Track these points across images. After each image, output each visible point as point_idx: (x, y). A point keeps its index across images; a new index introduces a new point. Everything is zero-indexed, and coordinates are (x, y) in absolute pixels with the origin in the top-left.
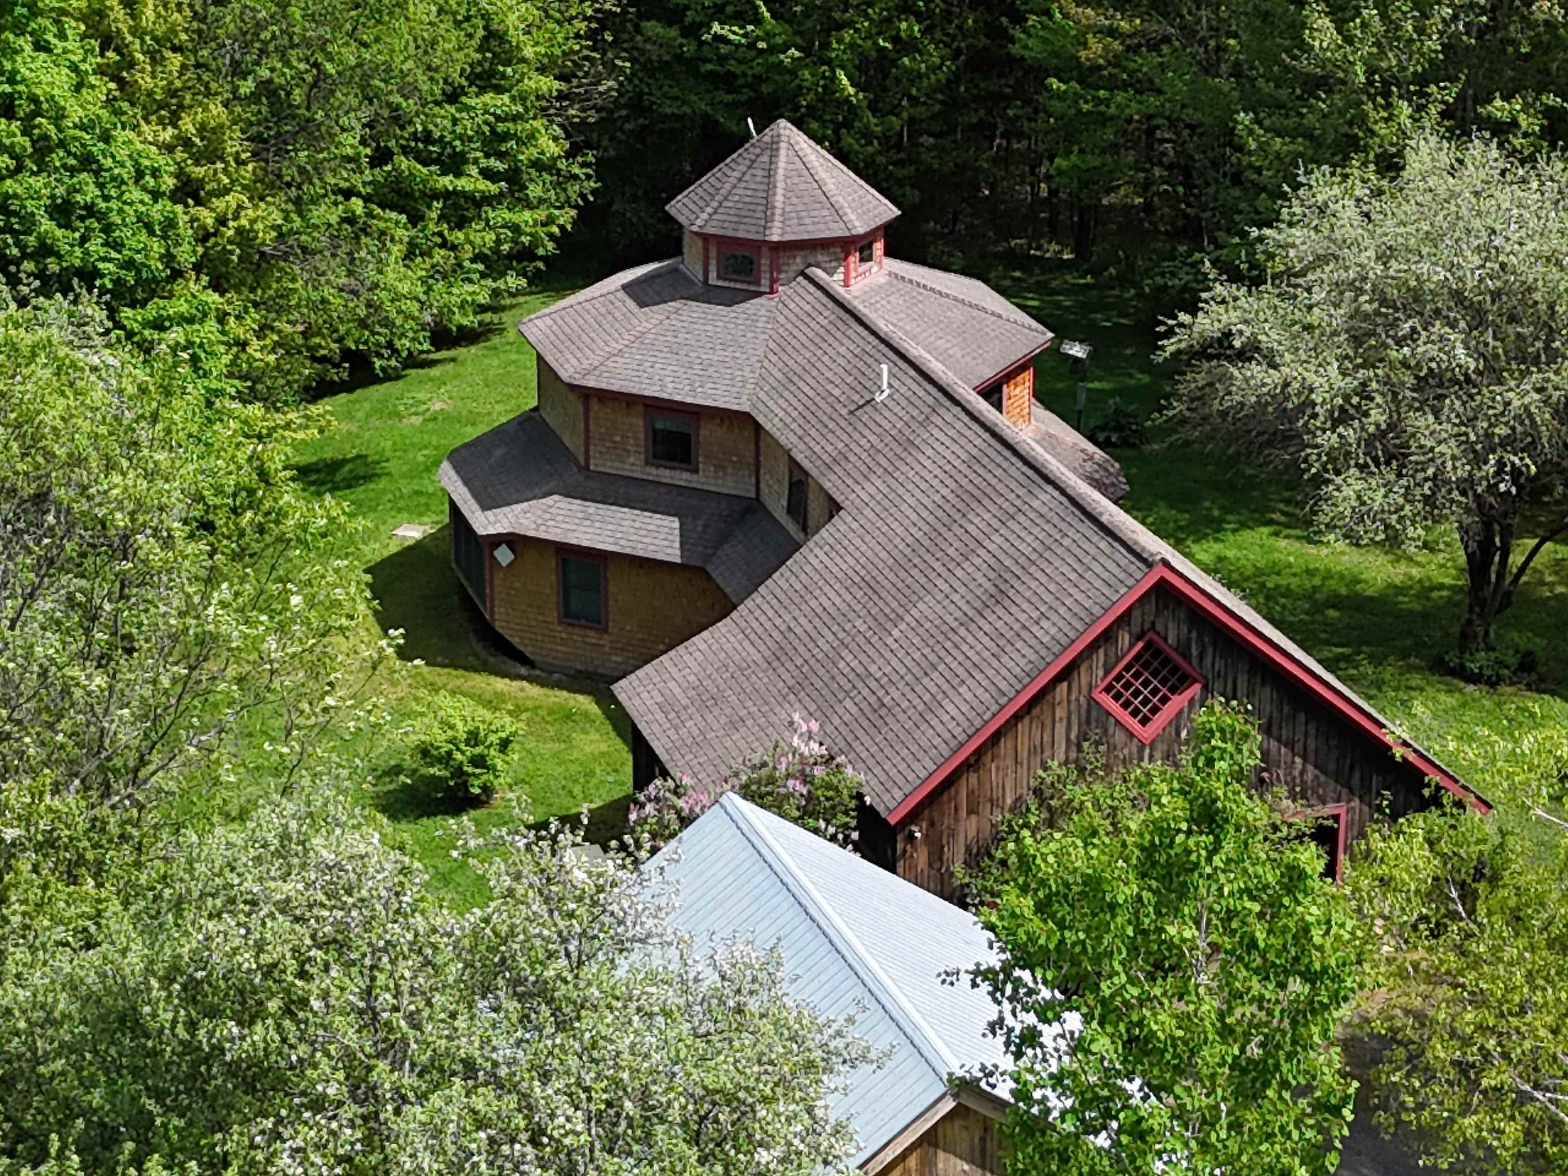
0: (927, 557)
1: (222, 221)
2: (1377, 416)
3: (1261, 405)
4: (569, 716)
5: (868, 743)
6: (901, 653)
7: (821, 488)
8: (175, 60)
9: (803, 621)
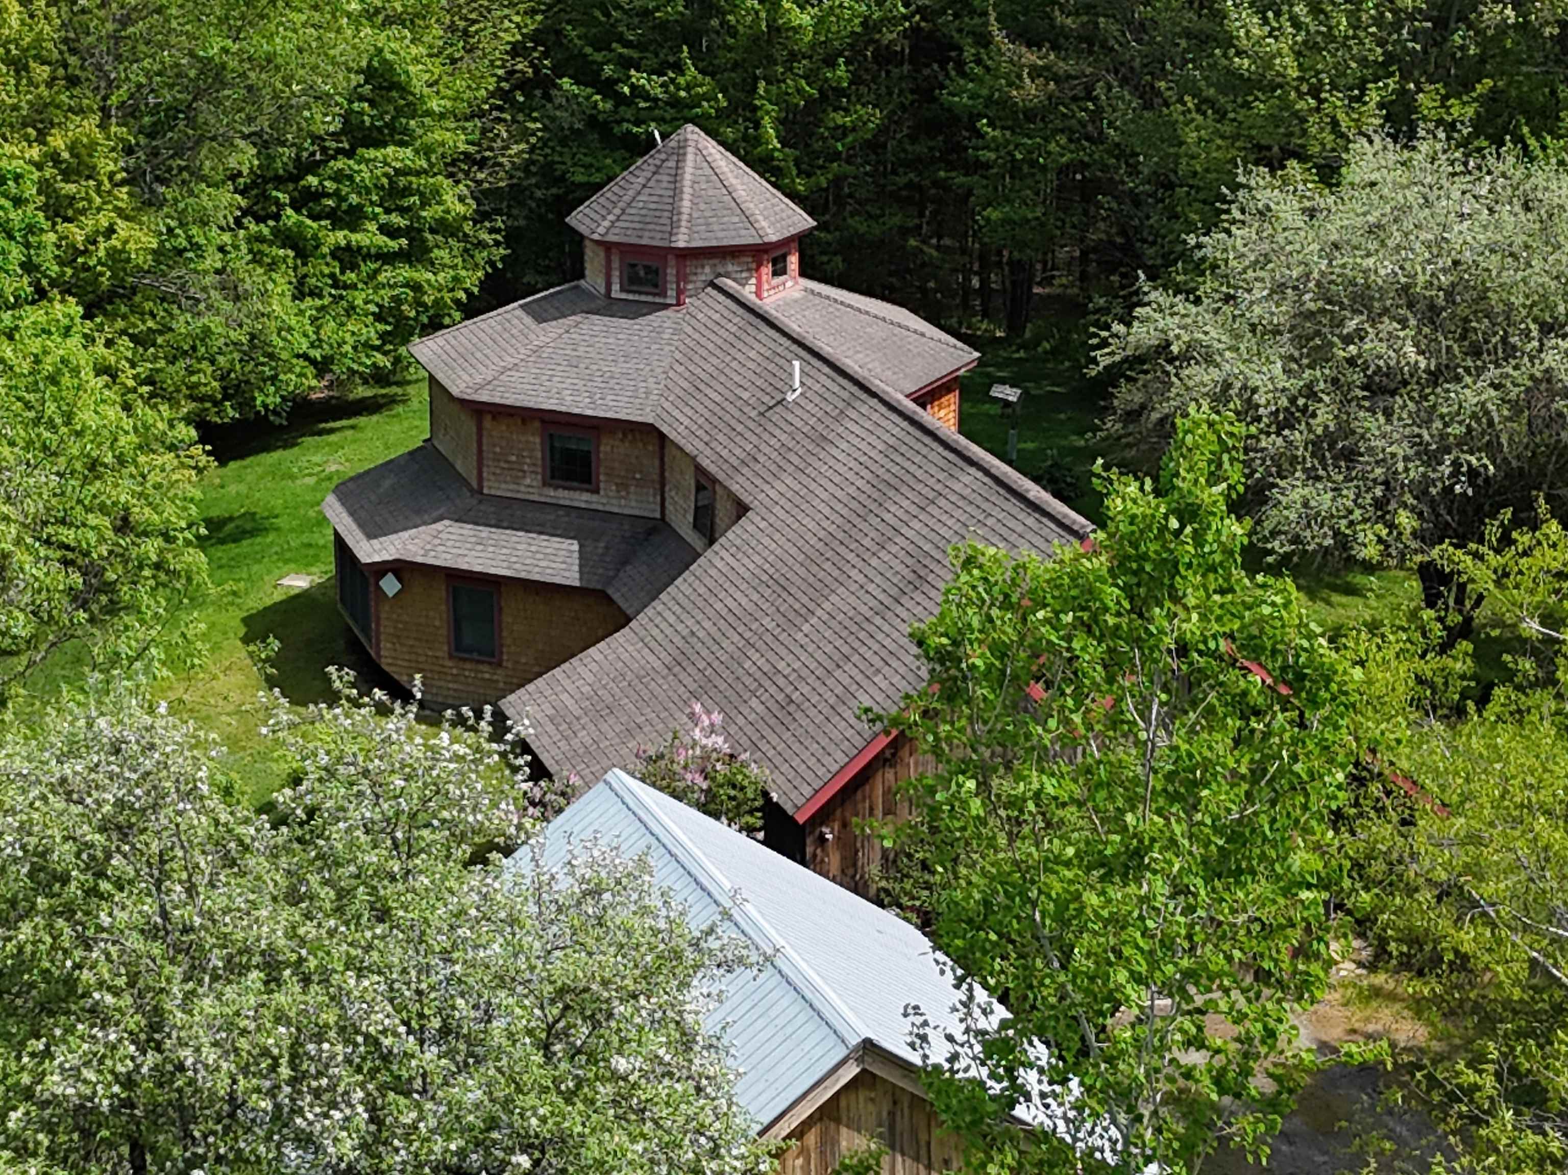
0: (841, 549)
1: (92, 240)
2: (1324, 418)
5: (774, 740)
6: (811, 648)
7: (730, 494)
9: (707, 624)
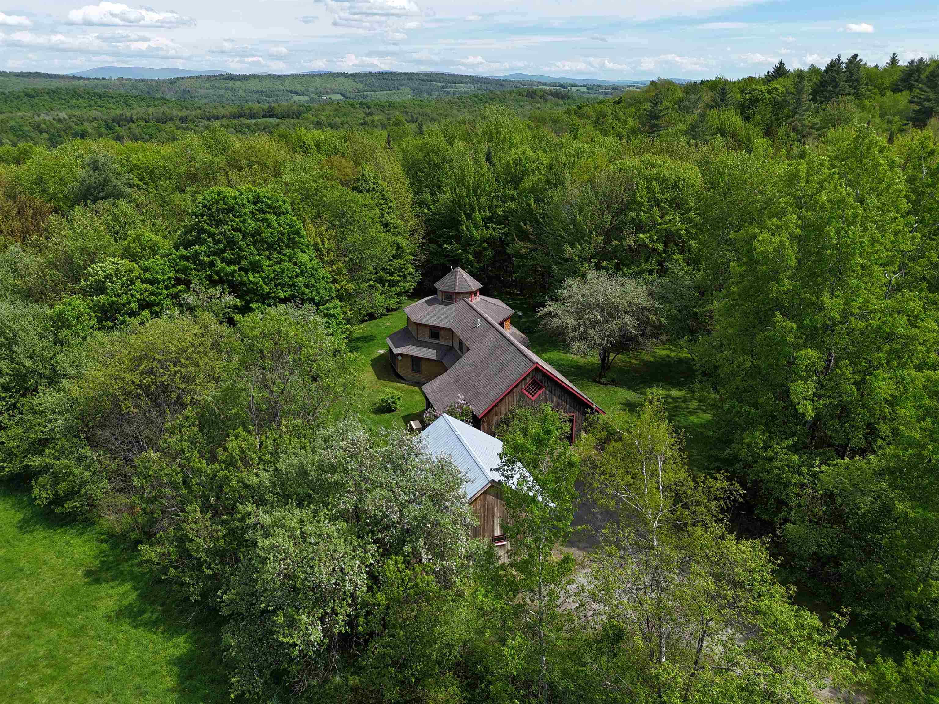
0: (487, 360)
1: (342, 287)
2: (582, 330)
3: (557, 327)
4: (413, 392)
5: (474, 401)
6: (482, 381)
7: (465, 345)
8: (332, 254)
9: (461, 373)
